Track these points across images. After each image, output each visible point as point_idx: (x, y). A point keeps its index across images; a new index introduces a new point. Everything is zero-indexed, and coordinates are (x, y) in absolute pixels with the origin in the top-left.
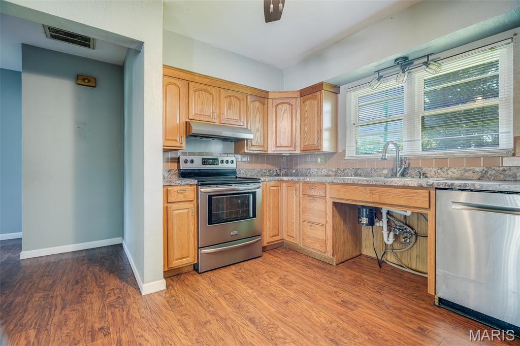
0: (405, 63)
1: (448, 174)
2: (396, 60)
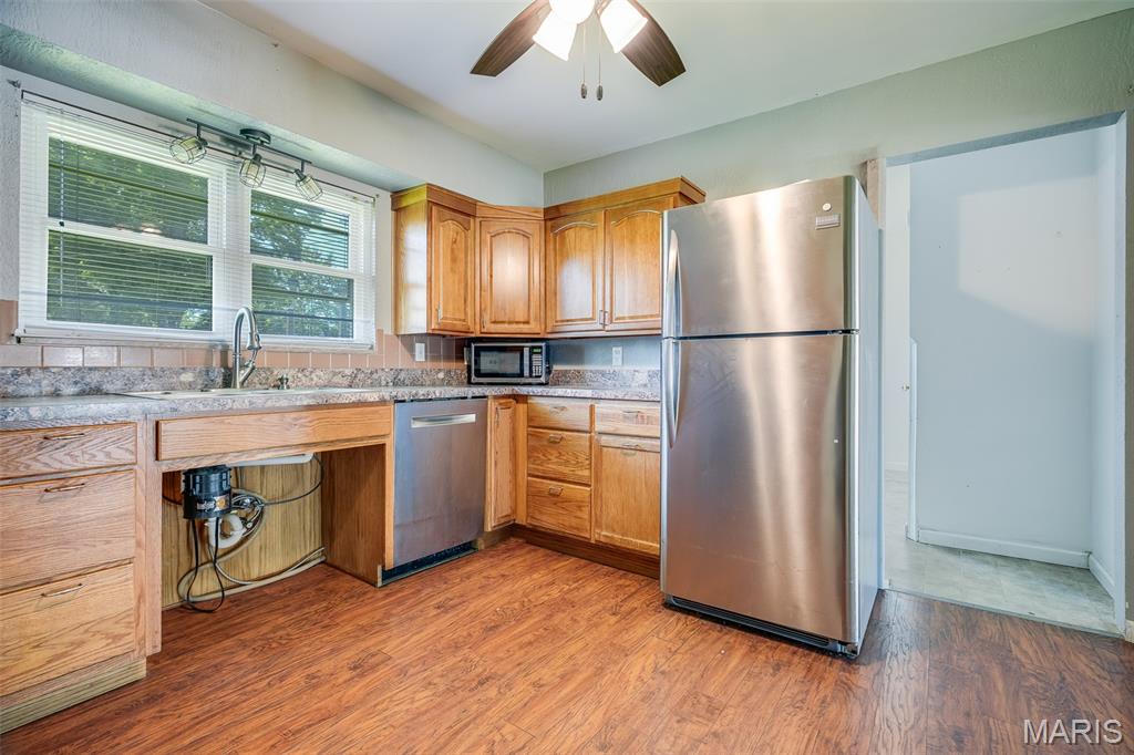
1: (312, 379)
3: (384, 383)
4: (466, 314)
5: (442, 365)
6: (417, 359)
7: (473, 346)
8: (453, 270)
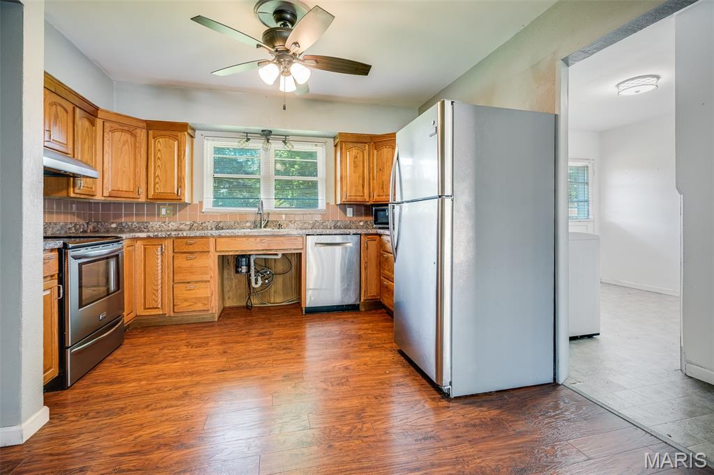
0: (267, 135)
2: (263, 131)
3: (329, 227)
4: (363, 193)
5: (363, 218)
6: (348, 216)
7: (374, 209)
8: (355, 172)
